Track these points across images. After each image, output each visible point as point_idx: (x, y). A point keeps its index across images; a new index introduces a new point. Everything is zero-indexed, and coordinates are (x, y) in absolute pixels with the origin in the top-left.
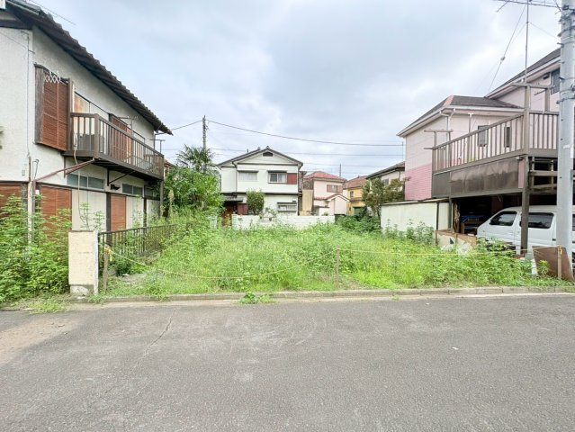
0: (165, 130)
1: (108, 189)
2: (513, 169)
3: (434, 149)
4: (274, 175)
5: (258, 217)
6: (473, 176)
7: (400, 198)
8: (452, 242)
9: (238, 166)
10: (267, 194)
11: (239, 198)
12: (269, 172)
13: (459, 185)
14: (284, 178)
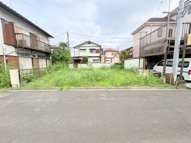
0: (52, 37)
1: (32, 57)
2: (163, 45)
3: (140, 39)
4: (92, 50)
5: (86, 64)
6: (151, 48)
7: (131, 57)
8: (142, 72)
9: (80, 48)
10: (89, 57)
11: (80, 58)
12: (90, 49)
13: (146, 52)
14: (95, 51)
